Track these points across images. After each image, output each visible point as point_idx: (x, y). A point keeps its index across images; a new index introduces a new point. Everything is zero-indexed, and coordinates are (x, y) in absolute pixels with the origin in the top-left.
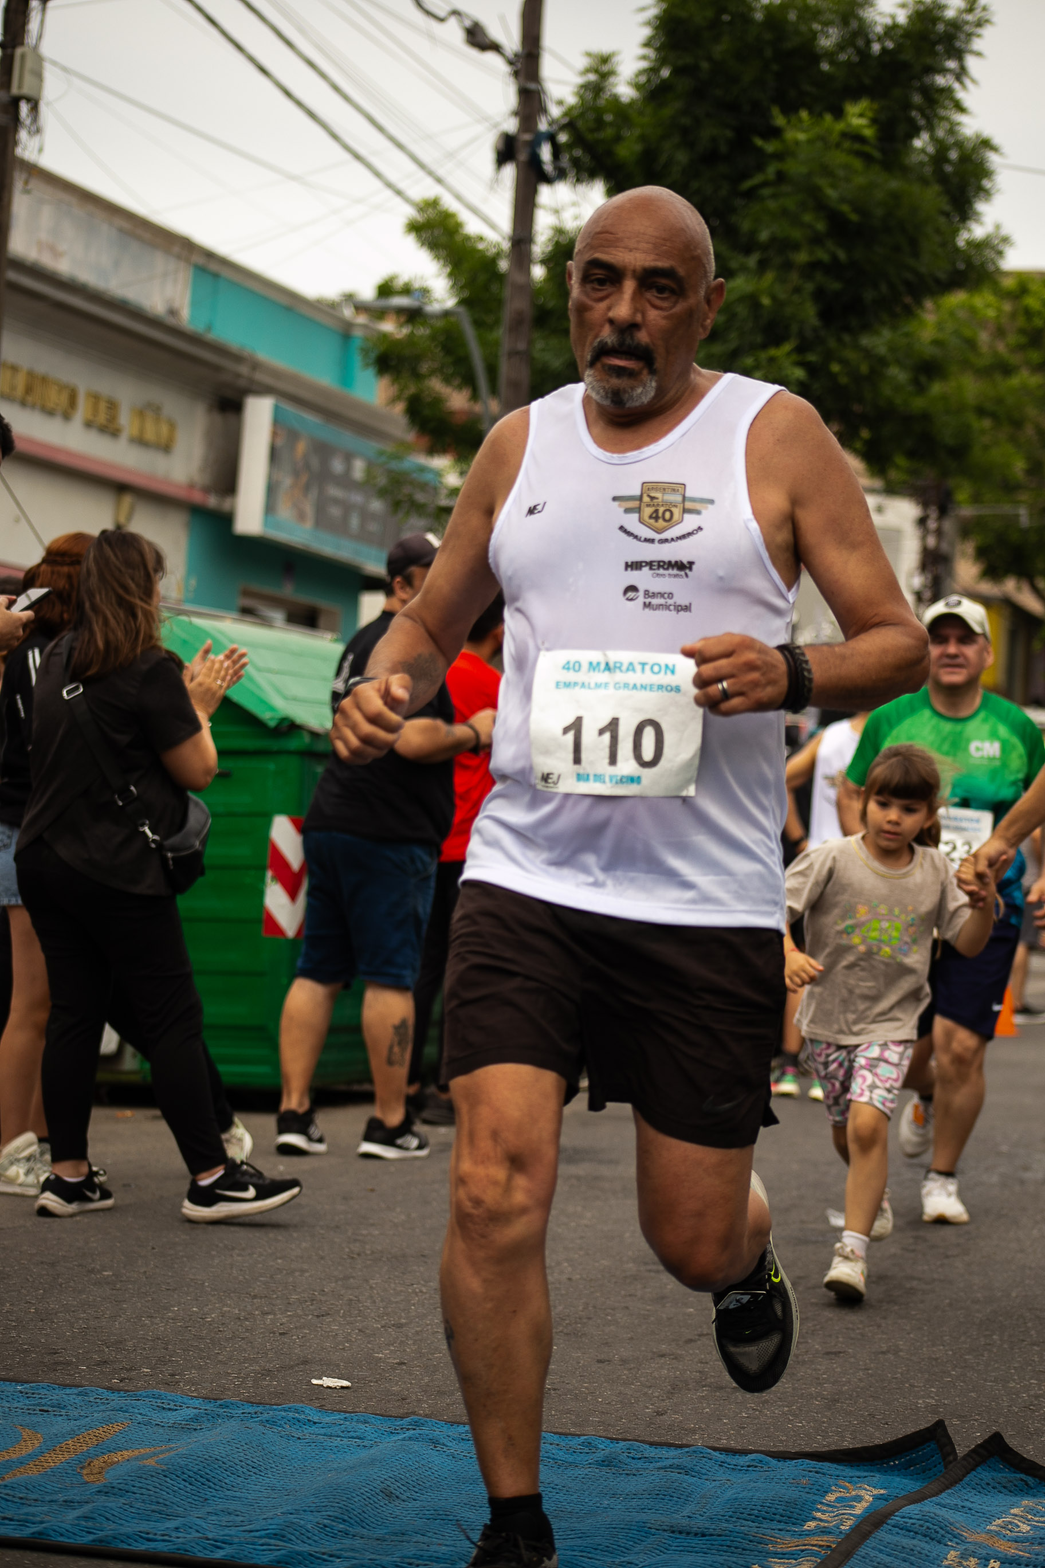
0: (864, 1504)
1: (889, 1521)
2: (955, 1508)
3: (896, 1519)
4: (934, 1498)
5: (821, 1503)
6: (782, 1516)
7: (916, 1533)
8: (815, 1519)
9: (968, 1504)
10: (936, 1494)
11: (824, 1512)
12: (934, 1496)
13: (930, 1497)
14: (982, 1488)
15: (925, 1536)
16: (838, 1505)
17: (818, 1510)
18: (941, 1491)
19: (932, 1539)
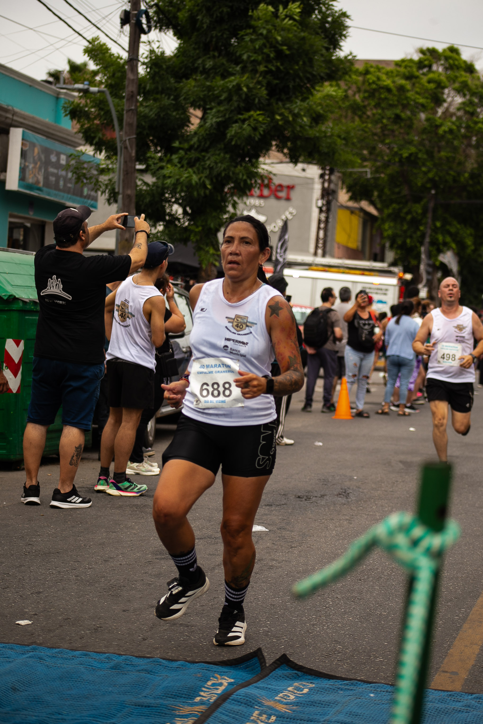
0: (223, 688)
1: (231, 698)
2: (263, 689)
3: (234, 696)
4: (254, 684)
5: (204, 687)
6: (186, 695)
7: (242, 703)
8: (200, 696)
9: (269, 686)
10: (256, 682)
11: (205, 691)
12: (255, 683)
13: (253, 684)
14: (278, 678)
15: (245, 704)
16: (212, 687)
17: (202, 691)
18: (259, 681)
19: (248, 705)
